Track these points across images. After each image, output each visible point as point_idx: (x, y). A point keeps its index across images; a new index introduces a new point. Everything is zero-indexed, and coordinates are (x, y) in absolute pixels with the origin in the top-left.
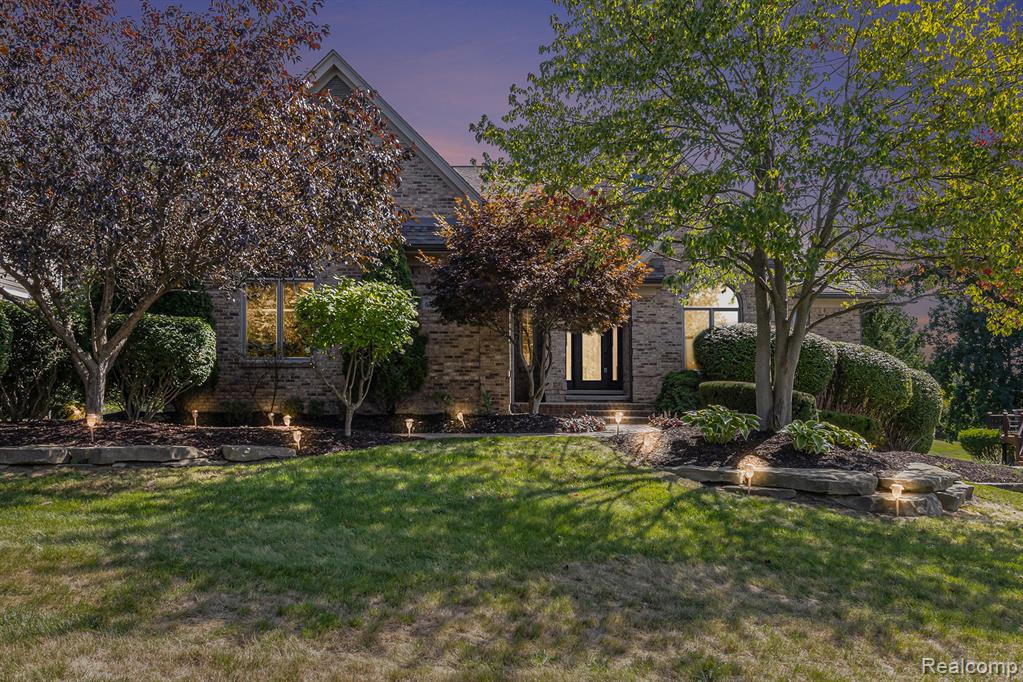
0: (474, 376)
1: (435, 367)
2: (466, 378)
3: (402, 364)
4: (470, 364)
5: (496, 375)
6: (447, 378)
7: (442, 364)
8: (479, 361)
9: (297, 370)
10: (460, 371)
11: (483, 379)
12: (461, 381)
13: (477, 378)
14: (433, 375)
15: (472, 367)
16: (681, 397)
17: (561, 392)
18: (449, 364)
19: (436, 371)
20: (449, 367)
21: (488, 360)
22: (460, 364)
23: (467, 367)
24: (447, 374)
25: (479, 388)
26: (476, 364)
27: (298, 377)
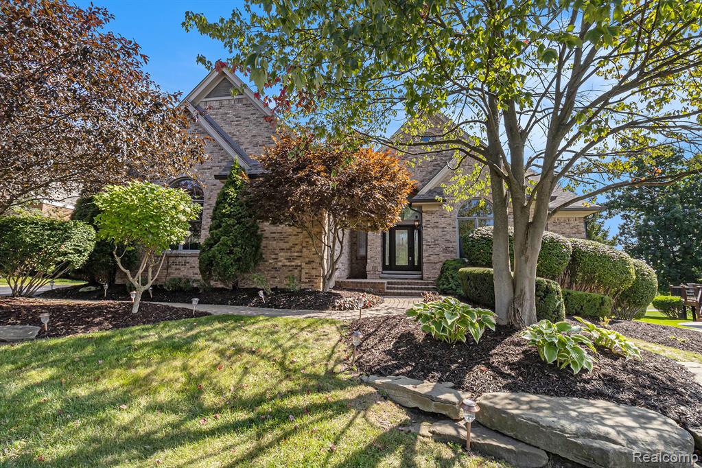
0: (298, 262)
1: (273, 257)
2: (293, 264)
3: (233, 253)
4: (296, 254)
5: (313, 261)
6: (280, 264)
7: (277, 254)
8: (301, 252)
9: (188, 258)
10: (289, 259)
11: (304, 265)
12: (289, 266)
13: (299, 264)
14: (271, 261)
15: (297, 256)
16: (453, 278)
17: (377, 273)
18: (282, 254)
19: (274, 259)
20: (281, 256)
21: (307, 252)
22: (289, 254)
23: (294, 256)
24: (280, 261)
25: (301, 271)
26: (299, 254)
27: (188, 263)
